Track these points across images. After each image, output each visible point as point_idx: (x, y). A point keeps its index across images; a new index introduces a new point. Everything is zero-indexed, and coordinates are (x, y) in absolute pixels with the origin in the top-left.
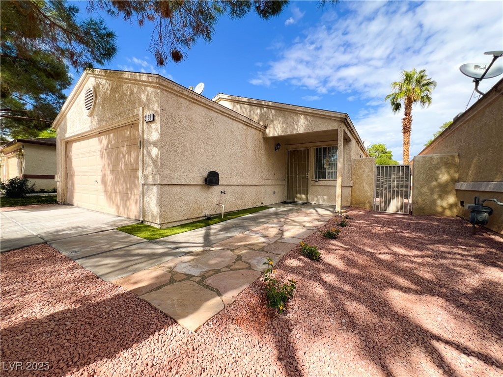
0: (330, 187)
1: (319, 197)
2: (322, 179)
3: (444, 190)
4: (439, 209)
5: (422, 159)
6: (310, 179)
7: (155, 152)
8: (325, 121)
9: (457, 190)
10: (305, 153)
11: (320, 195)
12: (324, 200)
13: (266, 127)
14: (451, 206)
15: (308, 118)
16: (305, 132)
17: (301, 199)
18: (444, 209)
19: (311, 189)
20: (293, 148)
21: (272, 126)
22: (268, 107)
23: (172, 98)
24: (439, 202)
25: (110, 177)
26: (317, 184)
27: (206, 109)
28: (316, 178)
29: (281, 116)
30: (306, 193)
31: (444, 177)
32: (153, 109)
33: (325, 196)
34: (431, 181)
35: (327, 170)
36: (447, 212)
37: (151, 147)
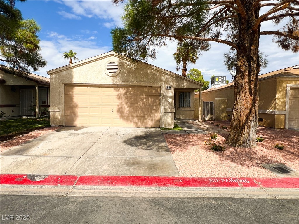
2: (182, 107)
4: (221, 118)
5: (217, 100)
6: (177, 107)
7: (170, 100)
9: (227, 111)
11: (181, 114)
12: (183, 117)
14: (225, 116)
15: (188, 82)
16: (187, 88)
18: (223, 117)
24: (222, 115)
25: (126, 109)
26: (181, 109)
28: (180, 106)
31: (223, 107)
34: (220, 108)
35: (185, 103)
36: (224, 119)
37: (169, 98)
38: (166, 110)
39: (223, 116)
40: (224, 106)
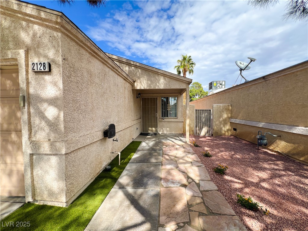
0: (171, 123)
1: (164, 129)
2: (166, 118)
3: (225, 122)
4: (223, 132)
5: (217, 106)
6: (158, 118)
7: (51, 112)
8: (178, 82)
9: (230, 122)
10: (154, 100)
11: (165, 128)
12: (167, 131)
13: (134, 82)
14: (228, 130)
15: (166, 79)
16: (165, 88)
17: (152, 131)
18: (225, 132)
19: (159, 124)
20: (145, 96)
21: (139, 81)
22: (136, 66)
23: (74, 47)
24: (223, 128)
26: (163, 120)
27: (102, 64)
28: (162, 116)
29: (147, 75)
30: (156, 126)
31: (225, 116)
32: (46, 56)
33: (168, 128)
34: (220, 118)
35: (169, 112)
36: (227, 134)
37: (45, 105)
38: (35, 145)
39: (226, 130)
40: (228, 115)
